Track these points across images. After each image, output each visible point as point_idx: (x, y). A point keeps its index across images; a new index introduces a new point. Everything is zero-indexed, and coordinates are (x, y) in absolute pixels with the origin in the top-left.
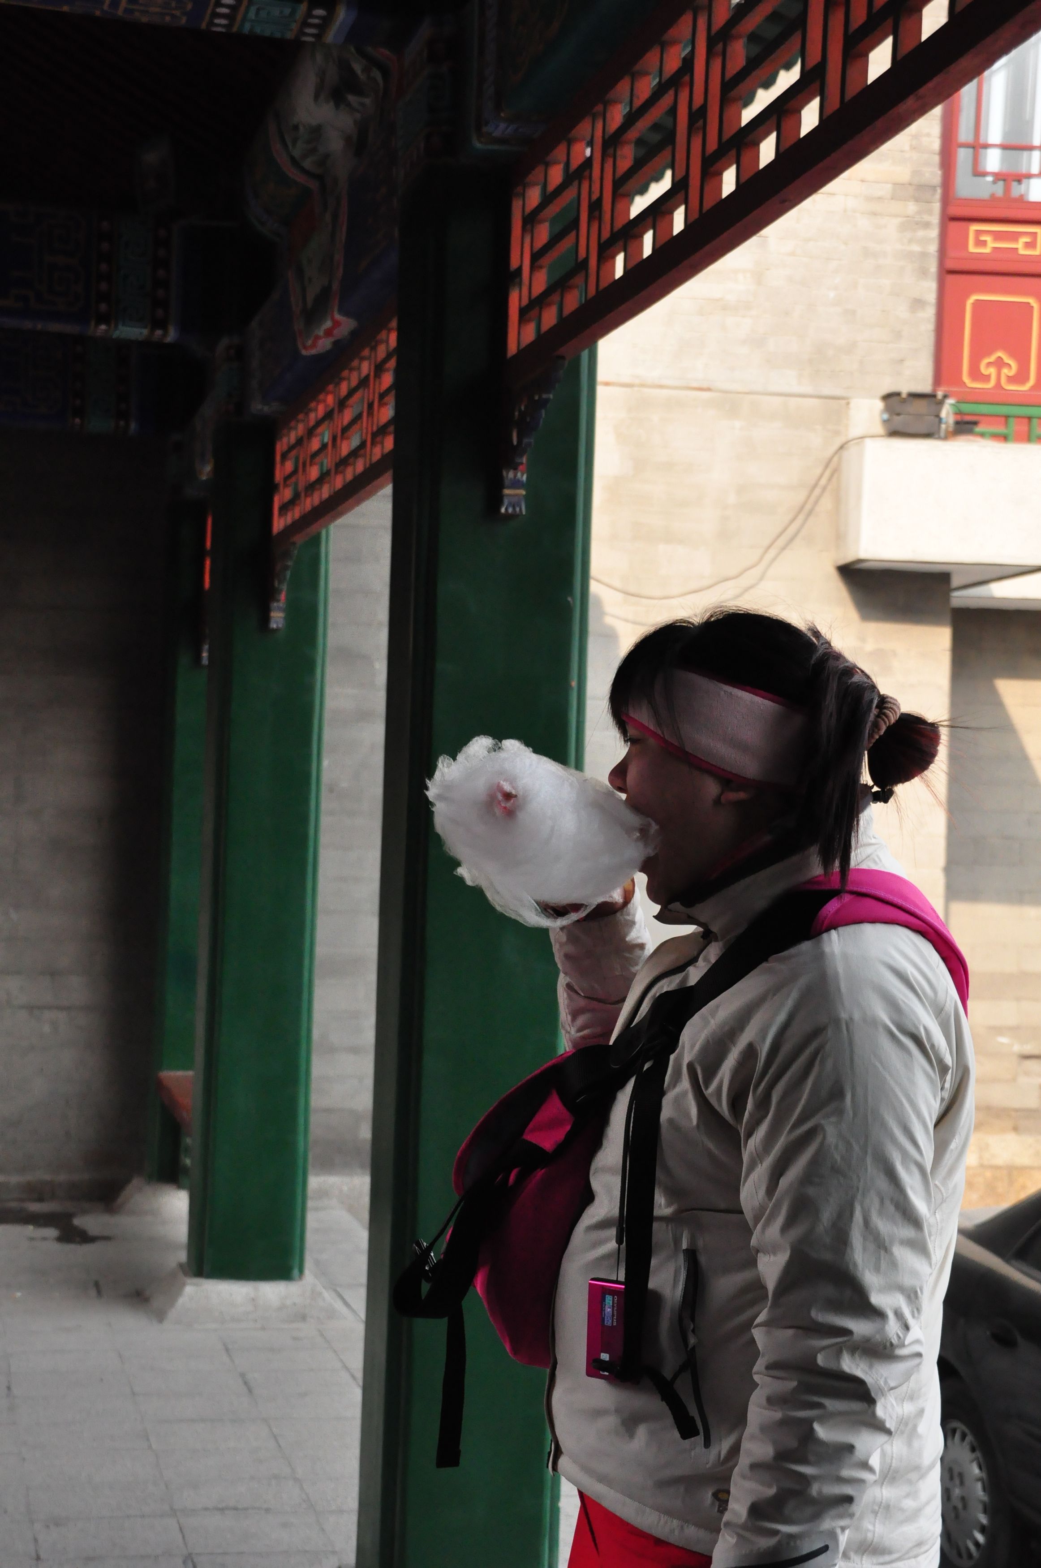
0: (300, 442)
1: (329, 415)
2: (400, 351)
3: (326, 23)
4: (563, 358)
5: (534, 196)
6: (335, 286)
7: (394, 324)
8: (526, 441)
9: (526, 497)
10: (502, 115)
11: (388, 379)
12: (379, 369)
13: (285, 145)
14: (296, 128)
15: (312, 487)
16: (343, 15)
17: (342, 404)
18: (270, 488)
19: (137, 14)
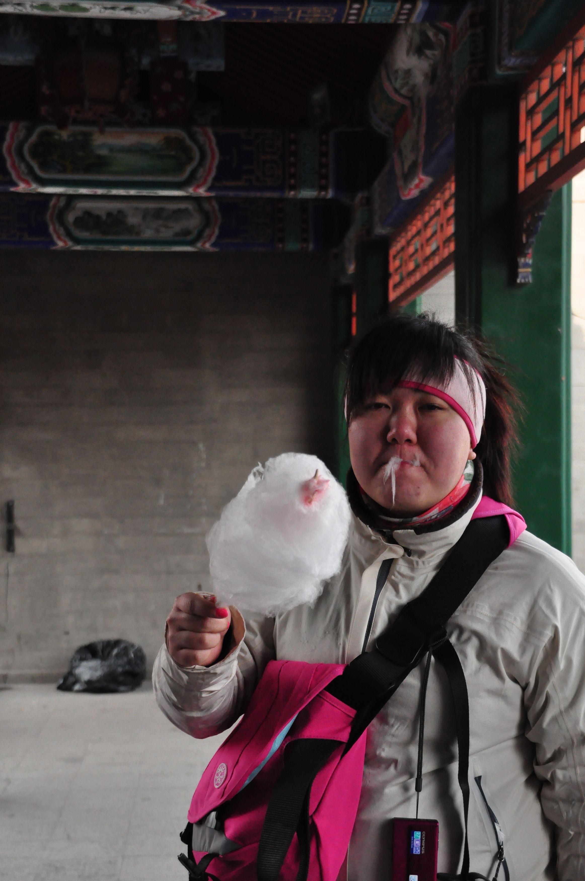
0: (403, 249)
1: (418, 233)
2: (457, 195)
3: (411, 11)
4: (551, 191)
5: (533, 98)
6: (420, 160)
7: (453, 178)
8: (531, 240)
9: (533, 273)
10: (513, 54)
11: (451, 210)
12: (446, 204)
13: (391, 83)
14: (396, 72)
15: (411, 274)
16: (421, 7)
17: (426, 225)
18: (386, 276)
19: (306, 19)
